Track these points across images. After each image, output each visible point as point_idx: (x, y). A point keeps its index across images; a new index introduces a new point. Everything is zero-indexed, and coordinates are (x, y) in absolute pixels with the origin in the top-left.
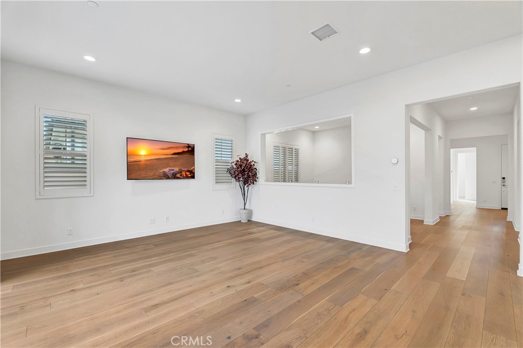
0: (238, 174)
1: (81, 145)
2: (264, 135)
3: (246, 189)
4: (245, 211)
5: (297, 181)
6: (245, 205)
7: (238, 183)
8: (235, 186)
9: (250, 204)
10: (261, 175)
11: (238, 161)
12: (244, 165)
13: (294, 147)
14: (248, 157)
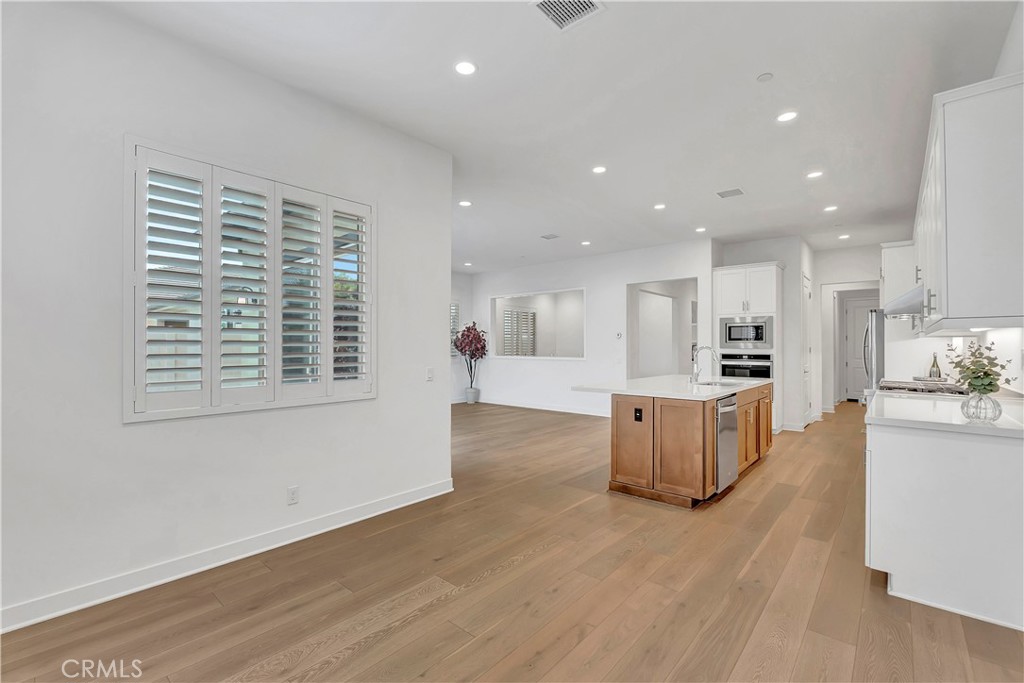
0: (464, 347)
2: (494, 300)
3: (473, 363)
4: (472, 390)
5: (534, 353)
6: (472, 383)
7: (464, 357)
8: (460, 361)
10: (491, 347)
11: (464, 331)
12: (472, 335)
13: (530, 311)
14: (477, 326)
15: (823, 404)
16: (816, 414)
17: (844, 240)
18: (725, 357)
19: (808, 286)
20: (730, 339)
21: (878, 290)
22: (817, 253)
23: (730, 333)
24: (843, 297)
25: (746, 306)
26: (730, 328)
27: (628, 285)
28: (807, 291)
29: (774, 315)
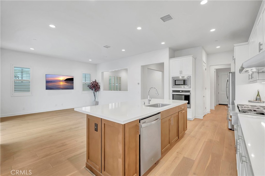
0: (92, 88)
1: (25, 74)
2: (103, 73)
3: (96, 93)
4: (95, 102)
5: (120, 90)
6: (95, 99)
7: (92, 91)
8: (91, 92)
9: (98, 99)
10: (102, 88)
11: (92, 82)
12: (94, 84)
13: (119, 76)
14: (97, 81)
15: (210, 107)
16: (208, 111)
17: (218, 48)
18: (174, 91)
19: (205, 66)
20: (175, 85)
21: (230, 68)
22: (208, 54)
23: (175, 82)
24: (218, 71)
25: (181, 72)
26: (175, 80)
27: (141, 66)
28: (204, 68)
29: (191, 76)
